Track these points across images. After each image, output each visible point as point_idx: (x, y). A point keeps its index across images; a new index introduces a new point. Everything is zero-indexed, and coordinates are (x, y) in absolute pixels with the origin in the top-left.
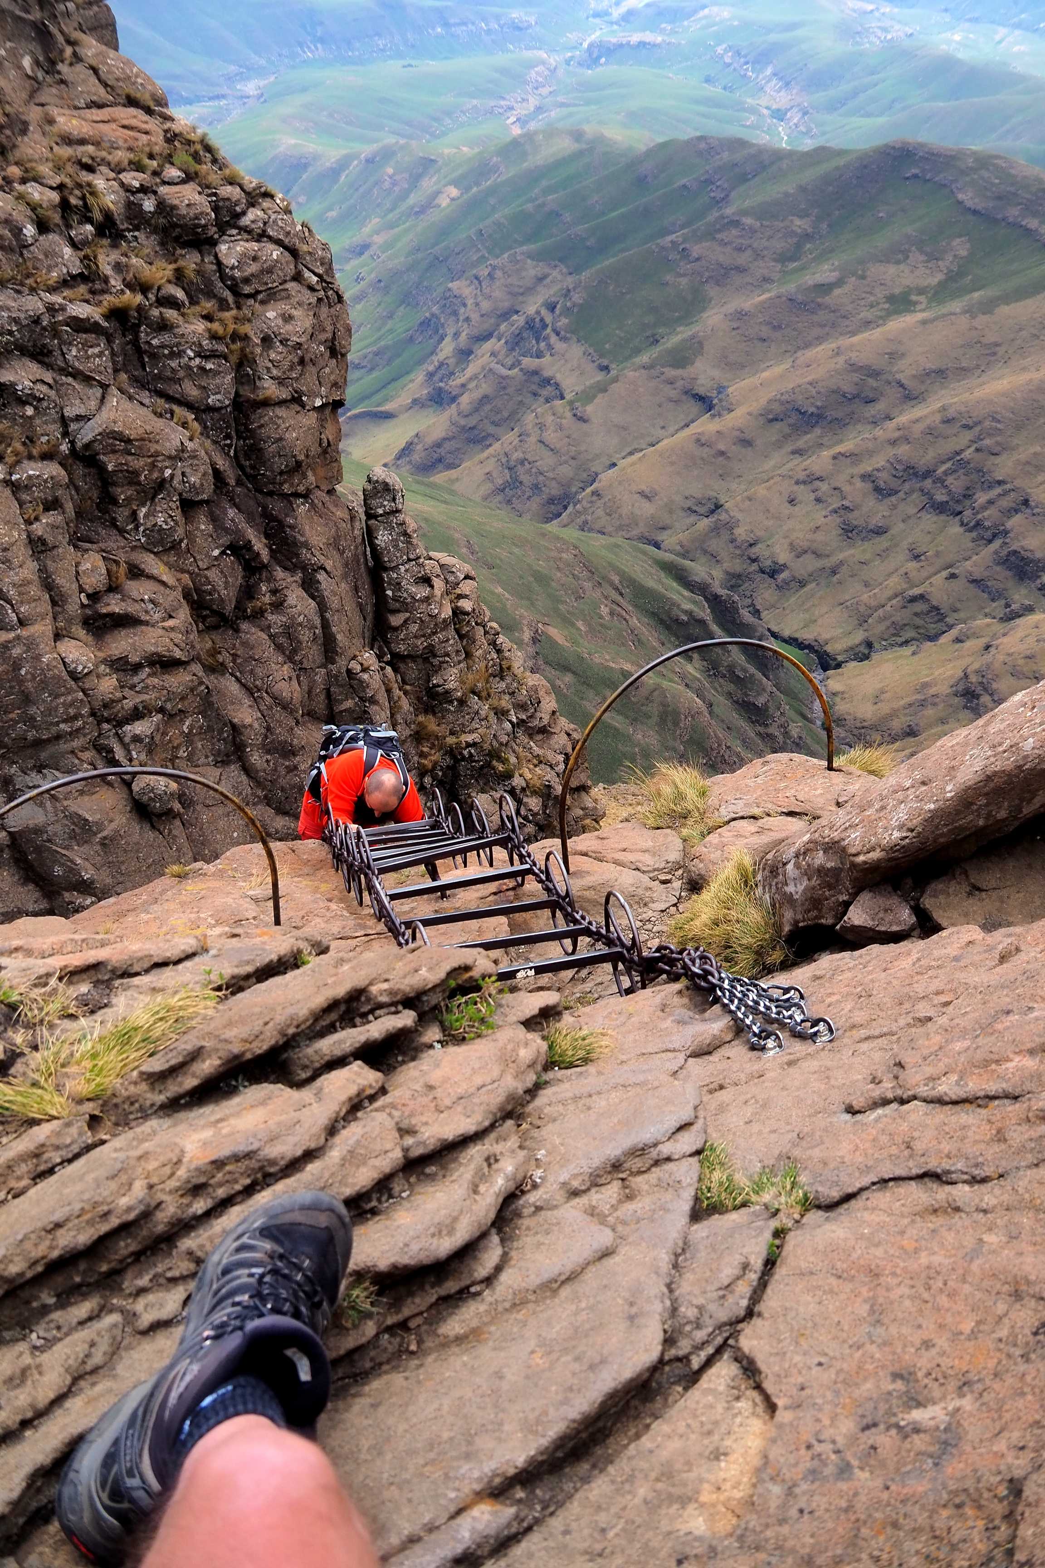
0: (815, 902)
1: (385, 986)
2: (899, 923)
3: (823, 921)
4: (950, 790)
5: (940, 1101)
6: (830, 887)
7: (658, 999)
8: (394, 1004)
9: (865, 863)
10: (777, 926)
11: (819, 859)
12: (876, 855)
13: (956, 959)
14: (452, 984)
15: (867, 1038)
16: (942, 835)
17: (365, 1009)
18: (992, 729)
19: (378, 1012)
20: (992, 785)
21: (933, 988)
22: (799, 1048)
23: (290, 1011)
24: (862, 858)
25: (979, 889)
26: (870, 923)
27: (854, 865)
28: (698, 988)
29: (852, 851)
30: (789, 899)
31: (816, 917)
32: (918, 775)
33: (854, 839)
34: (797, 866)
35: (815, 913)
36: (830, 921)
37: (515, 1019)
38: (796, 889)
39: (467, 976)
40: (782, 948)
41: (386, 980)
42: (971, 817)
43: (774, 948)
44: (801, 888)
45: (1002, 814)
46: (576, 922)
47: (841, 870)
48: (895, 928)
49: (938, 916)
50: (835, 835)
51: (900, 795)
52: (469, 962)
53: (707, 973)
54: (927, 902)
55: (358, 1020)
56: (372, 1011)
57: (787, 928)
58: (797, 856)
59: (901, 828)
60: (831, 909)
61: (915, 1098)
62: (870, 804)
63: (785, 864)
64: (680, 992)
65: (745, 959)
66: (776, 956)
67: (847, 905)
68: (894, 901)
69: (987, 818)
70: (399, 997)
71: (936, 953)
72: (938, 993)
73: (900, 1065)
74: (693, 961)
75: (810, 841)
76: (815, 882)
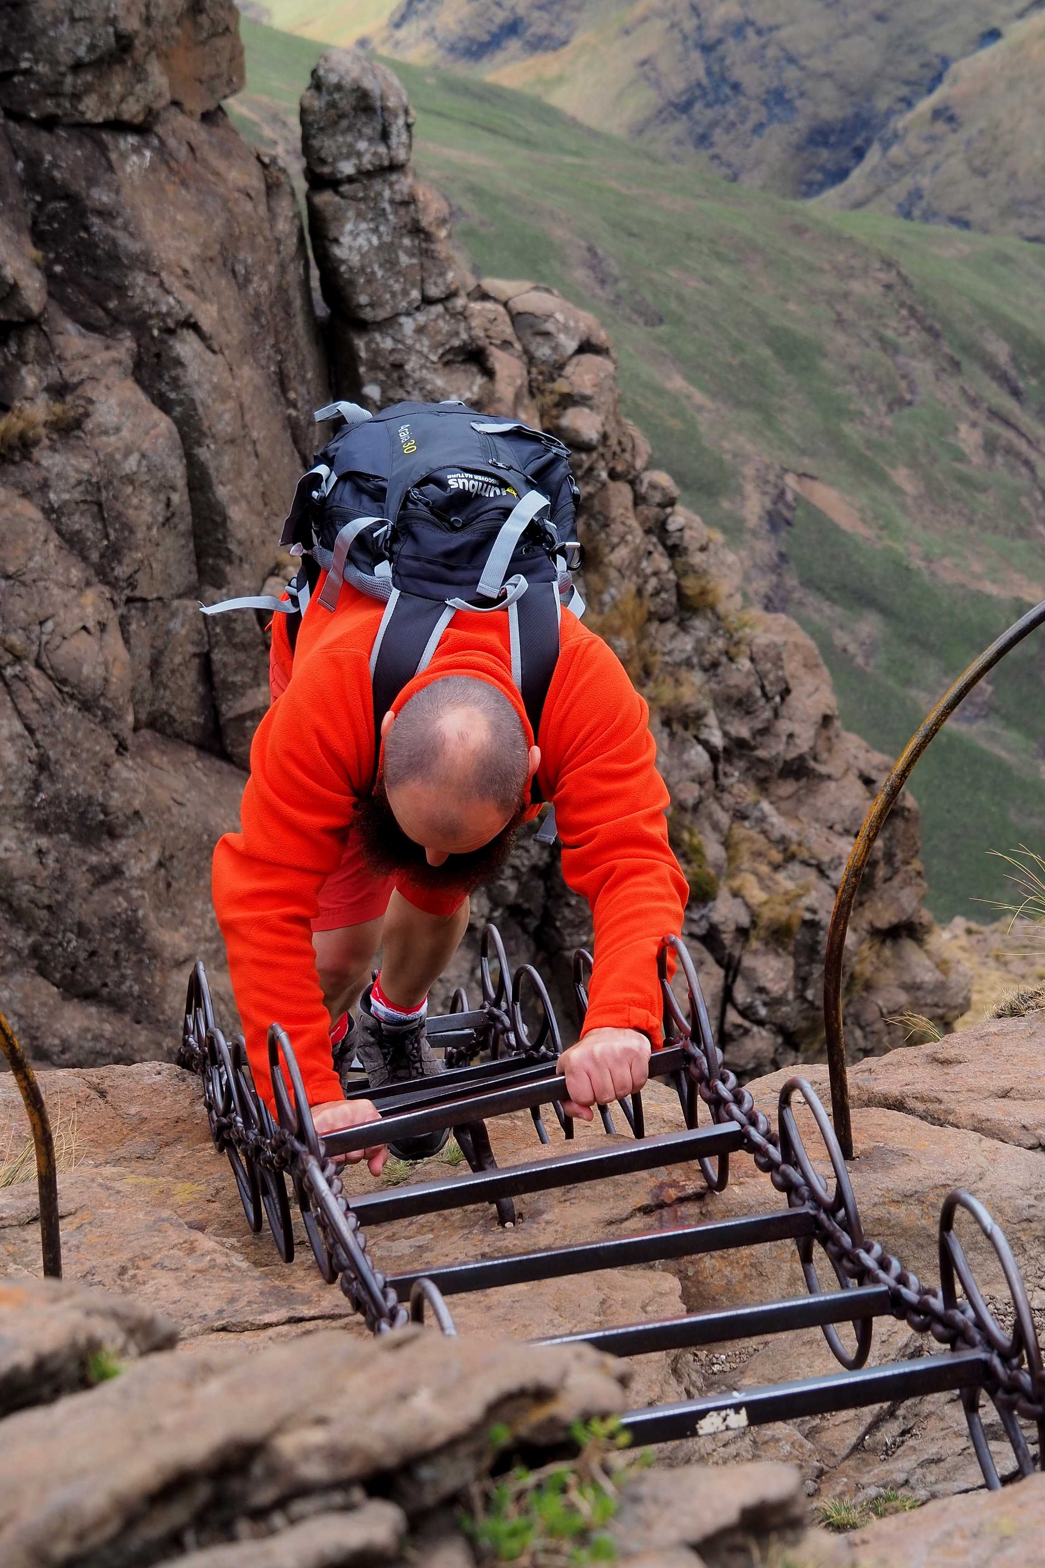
1: (317, 1436)
8: (341, 1485)
14: (502, 1435)
17: (264, 1496)
19: (298, 1507)
23: (60, 1496)
37: (673, 1535)
39: (539, 1415)
41: (321, 1421)
46: (863, 1275)
52: (548, 1376)
55: (243, 1527)
56: (281, 1504)
70: (352, 1468)
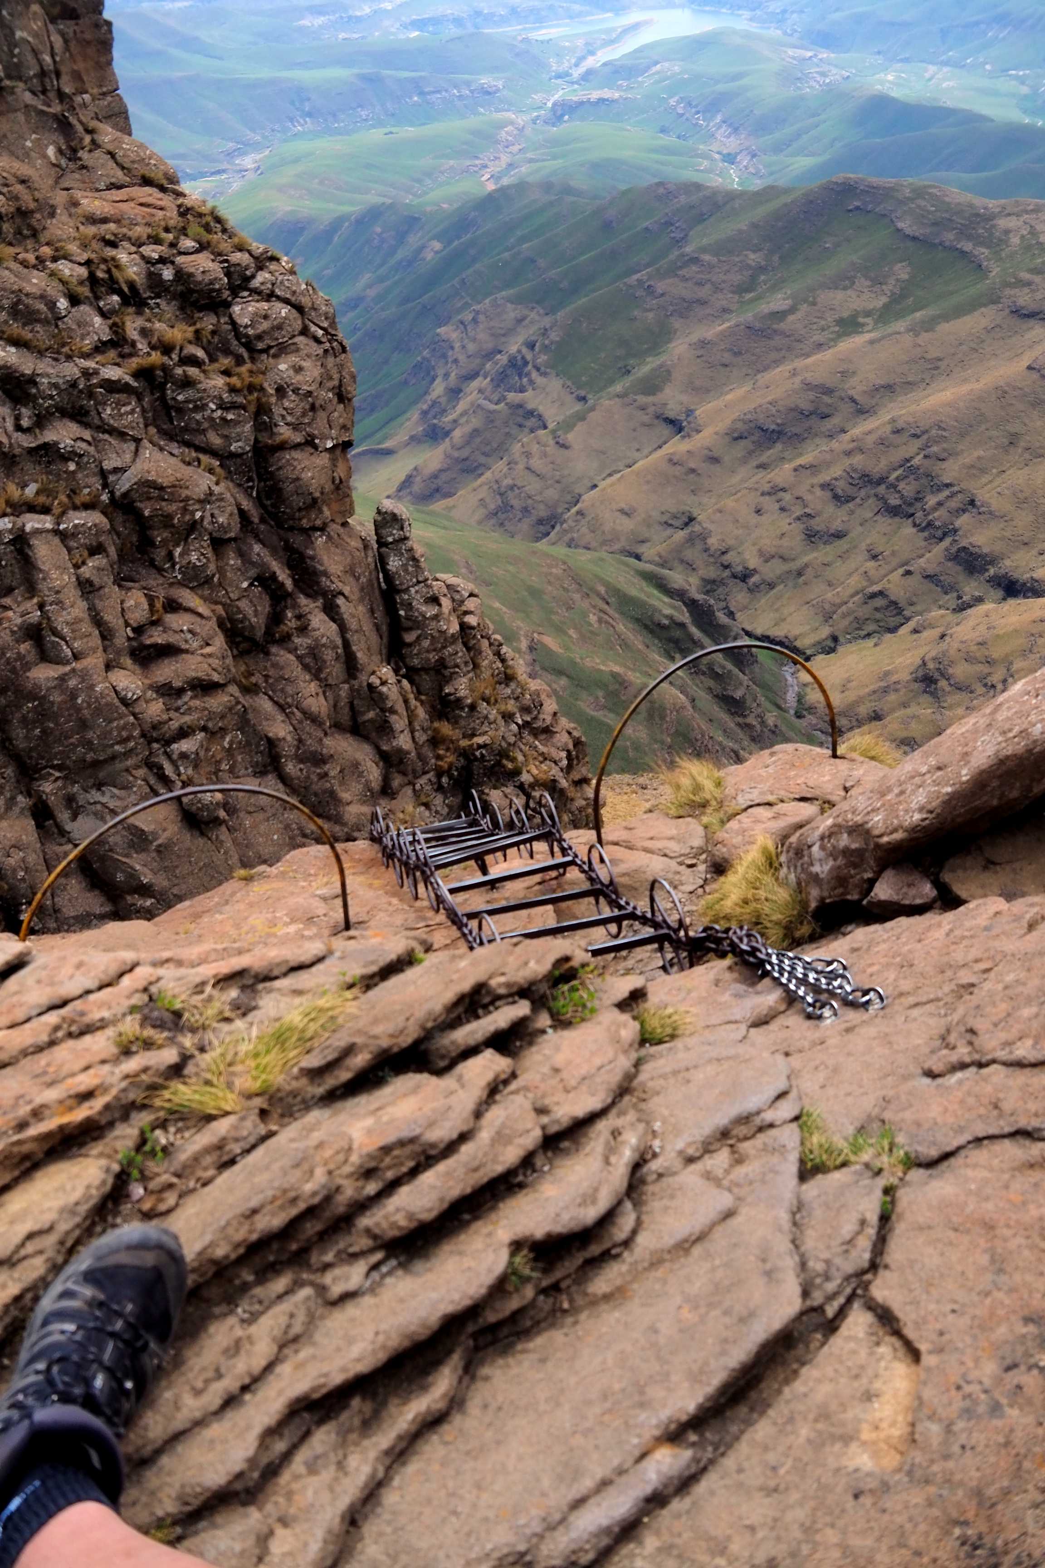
0: (840, 880)
1: (502, 979)
2: (922, 897)
3: (849, 897)
4: (965, 775)
5: (1020, 1064)
6: (855, 866)
7: (712, 975)
8: (511, 995)
9: (889, 843)
10: (804, 904)
11: (844, 840)
12: (898, 836)
13: (987, 929)
14: (557, 973)
15: (916, 1005)
16: (959, 815)
17: (487, 1000)
18: (1001, 716)
19: (498, 1003)
20: (1004, 768)
21: (971, 957)
22: (853, 1016)
23: (427, 1007)
24: (885, 839)
25: (994, 863)
26: (895, 898)
27: (878, 846)
28: (746, 963)
29: (876, 832)
30: (815, 879)
31: (842, 894)
32: (932, 761)
33: (877, 821)
34: (823, 848)
35: (841, 890)
36: (856, 897)
37: (609, 1002)
38: (822, 868)
39: (567, 966)
40: (809, 923)
41: (503, 974)
42: (985, 798)
43: (801, 923)
44: (827, 868)
45: (1015, 794)
46: (621, 907)
47: (865, 850)
48: (918, 901)
49: (960, 890)
50: (858, 819)
51: (917, 780)
52: (568, 953)
53: (755, 950)
54: (947, 877)
55: (480, 1012)
56: (492, 1003)
57: (813, 905)
58: (822, 838)
59: (921, 810)
60: (856, 886)
61: (994, 1061)
62: (889, 790)
63: (810, 847)
64: (730, 968)
65: (775, 934)
66: (805, 930)
67: (872, 883)
68: (915, 877)
69: (1000, 799)
70: (515, 989)
71: (967, 924)
72: (977, 961)
73: (972, 1031)
74: (741, 940)
75: (834, 825)
76: (840, 861)
